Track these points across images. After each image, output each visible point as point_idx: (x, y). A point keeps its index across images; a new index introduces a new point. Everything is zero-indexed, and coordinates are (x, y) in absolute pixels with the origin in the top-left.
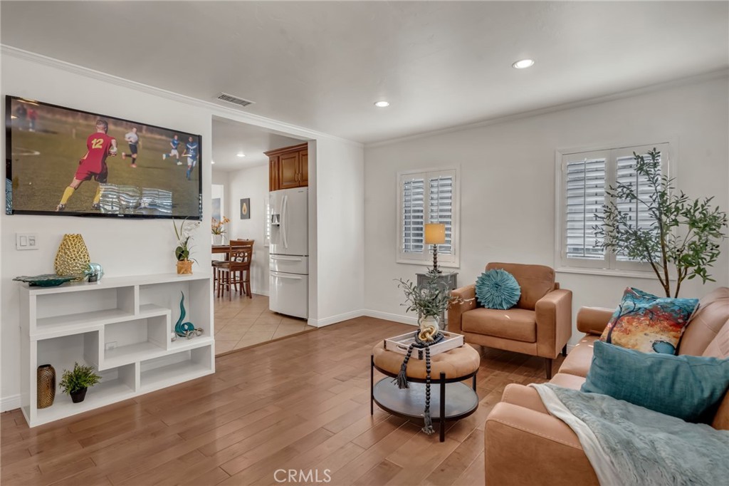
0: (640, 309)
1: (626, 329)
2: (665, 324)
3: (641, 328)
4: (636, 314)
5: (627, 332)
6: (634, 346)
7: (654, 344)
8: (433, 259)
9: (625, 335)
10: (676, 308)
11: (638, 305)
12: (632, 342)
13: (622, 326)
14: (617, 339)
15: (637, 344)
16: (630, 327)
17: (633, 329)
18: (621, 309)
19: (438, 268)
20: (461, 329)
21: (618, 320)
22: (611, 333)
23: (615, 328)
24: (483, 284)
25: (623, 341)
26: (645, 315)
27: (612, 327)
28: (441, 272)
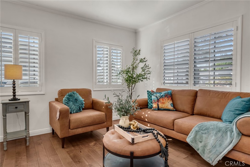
0: (163, 95)
1: (163, 102)
2: (170, 98)
3: (166, 101)
4: (163, 97)
5: (163, 103)
7: (171, 104)
9: (163, 104)
10: (169, 94)
11: (162, 95)
12: (166, 106)
13: (161, 102)
14: (161, 106)
15: (167, 106)
16: (164, 102)
17: (165, 102)
18: (156, 97)
19: (17, 97)
20: (70, 129)
21: (158, 100)
22: (158, 105)
23: (159, 103)
24: (69, 100)
25: (163, 106)
26: (165, 97)
27: (157, 103)
28: (19, 100)
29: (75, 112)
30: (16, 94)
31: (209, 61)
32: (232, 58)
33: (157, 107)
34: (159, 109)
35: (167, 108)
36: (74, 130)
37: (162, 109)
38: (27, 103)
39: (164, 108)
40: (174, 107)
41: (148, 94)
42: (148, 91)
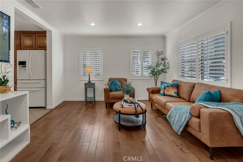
0: (169, 85)
2: (175, 88)
3: (171, 89)
4: (169, 87)
5: (168, 91)
6: (170, 94)
7: (174, 93)
8: (89, 78)
10: (176, 84)
12: (170, 93)
14: (166, 93)
17: (169, 90)
18: (164, 86)
19: (90, 81)
20: (109, 99)
21: (165, 89)
22: (164, 92)
23: (165, 91)
24: (112, 84)
25: (168, 93)
26: (171, 87)
27: (164, 90)
28: (91, 82)
29: (114, 91)
30: (90, 79)
31: (207, 59)
32: (224, 58)
33: (163, 93)
34: (164, 95)
35: (171, 95)
36: (111, 100)
37: (167, 95)
38: (94, 84)
39: (169, 94)
40: (178, 95)
41: (161, 83)
42: (161, 82)
